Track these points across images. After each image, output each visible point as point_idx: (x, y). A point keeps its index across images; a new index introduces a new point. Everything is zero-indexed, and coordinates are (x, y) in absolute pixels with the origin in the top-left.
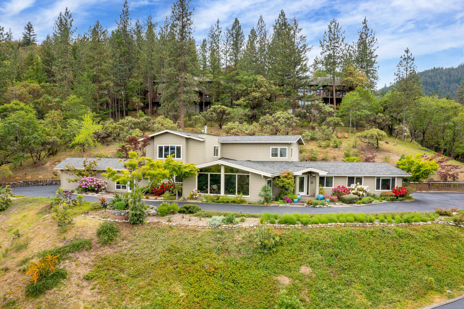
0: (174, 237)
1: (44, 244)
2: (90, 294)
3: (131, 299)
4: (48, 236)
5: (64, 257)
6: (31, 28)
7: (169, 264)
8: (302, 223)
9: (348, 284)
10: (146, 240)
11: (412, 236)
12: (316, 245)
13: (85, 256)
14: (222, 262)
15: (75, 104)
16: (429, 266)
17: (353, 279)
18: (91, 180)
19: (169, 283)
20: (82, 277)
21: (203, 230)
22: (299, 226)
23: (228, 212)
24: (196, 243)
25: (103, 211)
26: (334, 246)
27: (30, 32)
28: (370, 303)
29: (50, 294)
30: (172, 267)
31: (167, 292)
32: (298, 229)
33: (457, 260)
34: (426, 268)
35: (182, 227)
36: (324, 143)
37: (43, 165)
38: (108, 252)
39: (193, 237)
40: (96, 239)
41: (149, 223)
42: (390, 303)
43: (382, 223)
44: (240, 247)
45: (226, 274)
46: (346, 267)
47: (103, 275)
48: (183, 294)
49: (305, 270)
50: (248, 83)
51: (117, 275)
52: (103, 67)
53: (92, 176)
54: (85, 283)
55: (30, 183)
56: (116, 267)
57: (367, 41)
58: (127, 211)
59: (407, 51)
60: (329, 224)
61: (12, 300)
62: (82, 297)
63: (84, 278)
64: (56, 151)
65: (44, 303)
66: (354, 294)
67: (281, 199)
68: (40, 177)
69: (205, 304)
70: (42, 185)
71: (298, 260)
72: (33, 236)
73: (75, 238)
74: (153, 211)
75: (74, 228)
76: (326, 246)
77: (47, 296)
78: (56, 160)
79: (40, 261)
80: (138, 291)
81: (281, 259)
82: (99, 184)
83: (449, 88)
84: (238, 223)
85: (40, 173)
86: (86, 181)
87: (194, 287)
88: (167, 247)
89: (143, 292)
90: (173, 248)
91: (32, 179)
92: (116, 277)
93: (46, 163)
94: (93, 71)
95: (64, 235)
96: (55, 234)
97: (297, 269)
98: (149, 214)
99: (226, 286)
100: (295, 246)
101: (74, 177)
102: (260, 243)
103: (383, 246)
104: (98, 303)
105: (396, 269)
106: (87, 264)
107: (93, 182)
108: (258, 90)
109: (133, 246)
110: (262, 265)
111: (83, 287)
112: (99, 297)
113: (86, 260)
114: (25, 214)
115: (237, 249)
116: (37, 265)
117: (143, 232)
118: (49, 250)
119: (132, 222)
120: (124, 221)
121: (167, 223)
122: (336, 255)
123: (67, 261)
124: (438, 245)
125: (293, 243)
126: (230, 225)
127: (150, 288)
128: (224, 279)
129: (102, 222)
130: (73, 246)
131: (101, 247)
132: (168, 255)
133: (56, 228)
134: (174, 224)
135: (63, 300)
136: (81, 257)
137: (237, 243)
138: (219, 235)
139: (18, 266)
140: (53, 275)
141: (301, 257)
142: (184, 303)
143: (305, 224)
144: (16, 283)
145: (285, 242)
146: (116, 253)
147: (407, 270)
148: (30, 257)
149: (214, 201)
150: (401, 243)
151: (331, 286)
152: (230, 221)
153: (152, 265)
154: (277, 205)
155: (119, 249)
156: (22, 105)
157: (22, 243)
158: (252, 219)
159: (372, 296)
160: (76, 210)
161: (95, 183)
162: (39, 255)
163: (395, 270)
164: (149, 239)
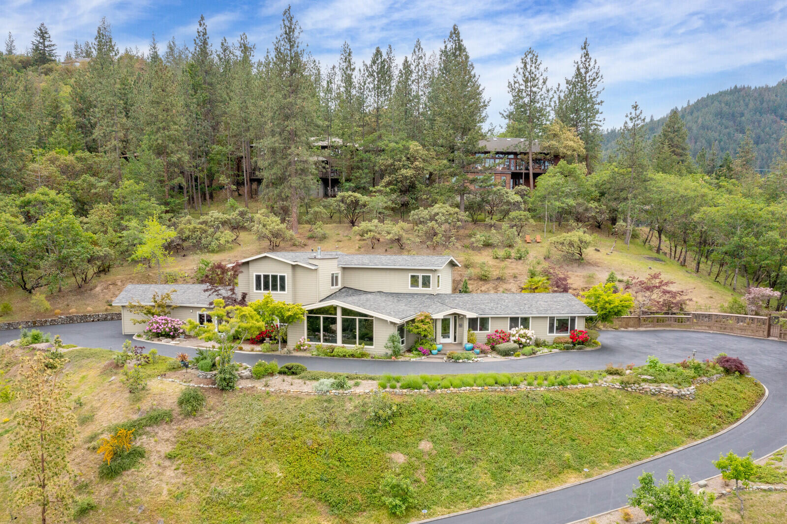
0: (272, 406)
1: (114, 415)
2: (173, 475)
3: (221, 480)
4: (117, 405)
5: (140, 432)
6: (46, 33)
7: (265, 440)
8: (429, 387)
9: (473, 462)
10: (238, 410)
11: (563, 404)
12: (442, 416)
13: (166, 431)
14: (327, 437)
15: (132, 192)
16: (574, 440)
17: (480, 456)
18: (164, 321)
19: (264, 462)
20: (163, 456)
21: (308, 398)
22: (425, 391)
23: (341, 373)
24: (297, 414)
25: (184, 371)
26: (463, 417)
27: (44, 40)
28: (494, 484)
29: (128, 476)
30: (268, 443)
31: (262, 473)
32: (423, 395)
33: (609, 433)
34: (569, 442)
35: (282, 394)
36: (501, 253)
37: (91, 290)
38: (192, 425)
39: (295, 406)
40: (178, 410)
41: (241, 389)
42: (518, 483)
43: (529, 387)
44: (350, 419)
45: (331, 452)
46: (474, 442)
47: (188, 454)
48: (280, 475)
49: (425, 446)
50: (396, 154)
51: (204, 453)
52: (171, 132)
53: (165, 315)
54: (167, 463)
55: (75, 318)
56: (203, 444)
57: (588, 79)
58: (214, 372)
59: (635, 107)
60: (463, 388)
61: (85, 483)
62: (164, 478)
63: (166, 457)
64: (109, 267)
65: (122, 485)
66: (478, 473)
67: (416, 350)
68: (89, 308)
69: (305, 485)
70: (93, 321)
71: (418, 434)
72: (99, 405)
73: (151, 408)
74: (246, 373)
75: (150, 395)
76: (454, 417)
77: (124, 478)
78: (110, 283)
79: (112, 437)
80: (229, 472)
81: (398, 434)
82: (176, 326)
83: (759, 122)
84: (350, 387)
85: (88, 302)
86: (157, 322)
87: (293, 467)
88: (263, 419)
89: (234, 472)
90: (269, 420)
91: (77, 313)
92: (203, 456)
93: (95, 287)
94: (157, 139)
95: (138, 405)
96: (127, 403)
97: (415, 445)
98: (242, 377)
99: (330, 465)
100: (415, 417)
101: (141, 317)
102: (373, 414)
103: (523, 416)
104: (184, 485)
105: (533, 444)
106: (168, 440)
107: (168, 323)
108: (410, 165)
109: (222, 418)
110: (375, 440)
111: (165, 467)
112: (184, 478)
113: (167, 435)
114: (84, 374)
115: (347, 421)
116: (108, 442)
117: (234, 401)
118: (121, 423)
119: (221, 388)
120: (210, 386)
121: (264, 388)
122: (465, 428)
123: (144, 437)
124: (592, 414)
125: (414, 413)
126: (341, 391)
127: (243, 468)
128: (328, 457)
129: (184, 388)
130: (151, 418)
131: (183, 419)
132: (263, 428)
133: (127, 395)
134: (272, 390)
135: (143, 482)
136: (160, 432)
137: (347, 414)
138: (325, 404)
139: (86, 442)
140: (130, 454)
141: (422, 431)
142: (281, 485)
143: (433, 389)
144: (87, 462)
145: (405, 412)
146: (202, 426)
147: (546, 445)
148: (99, 431)
149: (327, 355)
150: (546, 412)
151: (453, 464)
152: (341, 386)
153: (246, 441)
154: (407, 359)
155: (205, 421)
156: (53, 194)
157: (87, 414)
158: (370, 382)
159: (499, 476)
160: (149, 370)
161: (170, 325)
162: (110, 429)
163: (531, 446)
164: (242, 409)
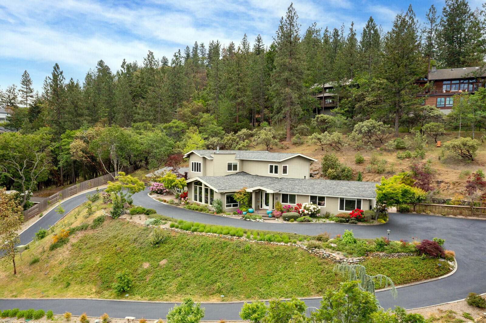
0: (124, 229)
6: (260, 39)
9: (177, 276)
14: (128, 248)
18: (156, 185)
20: (71, 244)
21: (140, 227)
24: (127, 235)
26: (194, 250)
32: (187, 234)
35: (133, 224)
36: (403, 154)
40: (92, 225)
41: (120, 219)
44: (144, 241)
45: (123, 256)
49: (163, 262)
54: (70, 248)
61: (45, 251)
74: (129, 211)
81: (156, 253)
82: (161, 188)
90: (116, 235)
98: (126, 213)
100: (171, 245)
106: (78, 238)
107: (158, 187)
109: (101, 231)
110: (144, 254)
121: (128, 220)
122: (189, 256)
128: (120, 258)
129: (102, 215)
131: (90, 229)
134: (131, 221)
141: (168, 253)
142: (94, 267)
146: (93, 234)
155: (95, 232)
164: (111, 228)
